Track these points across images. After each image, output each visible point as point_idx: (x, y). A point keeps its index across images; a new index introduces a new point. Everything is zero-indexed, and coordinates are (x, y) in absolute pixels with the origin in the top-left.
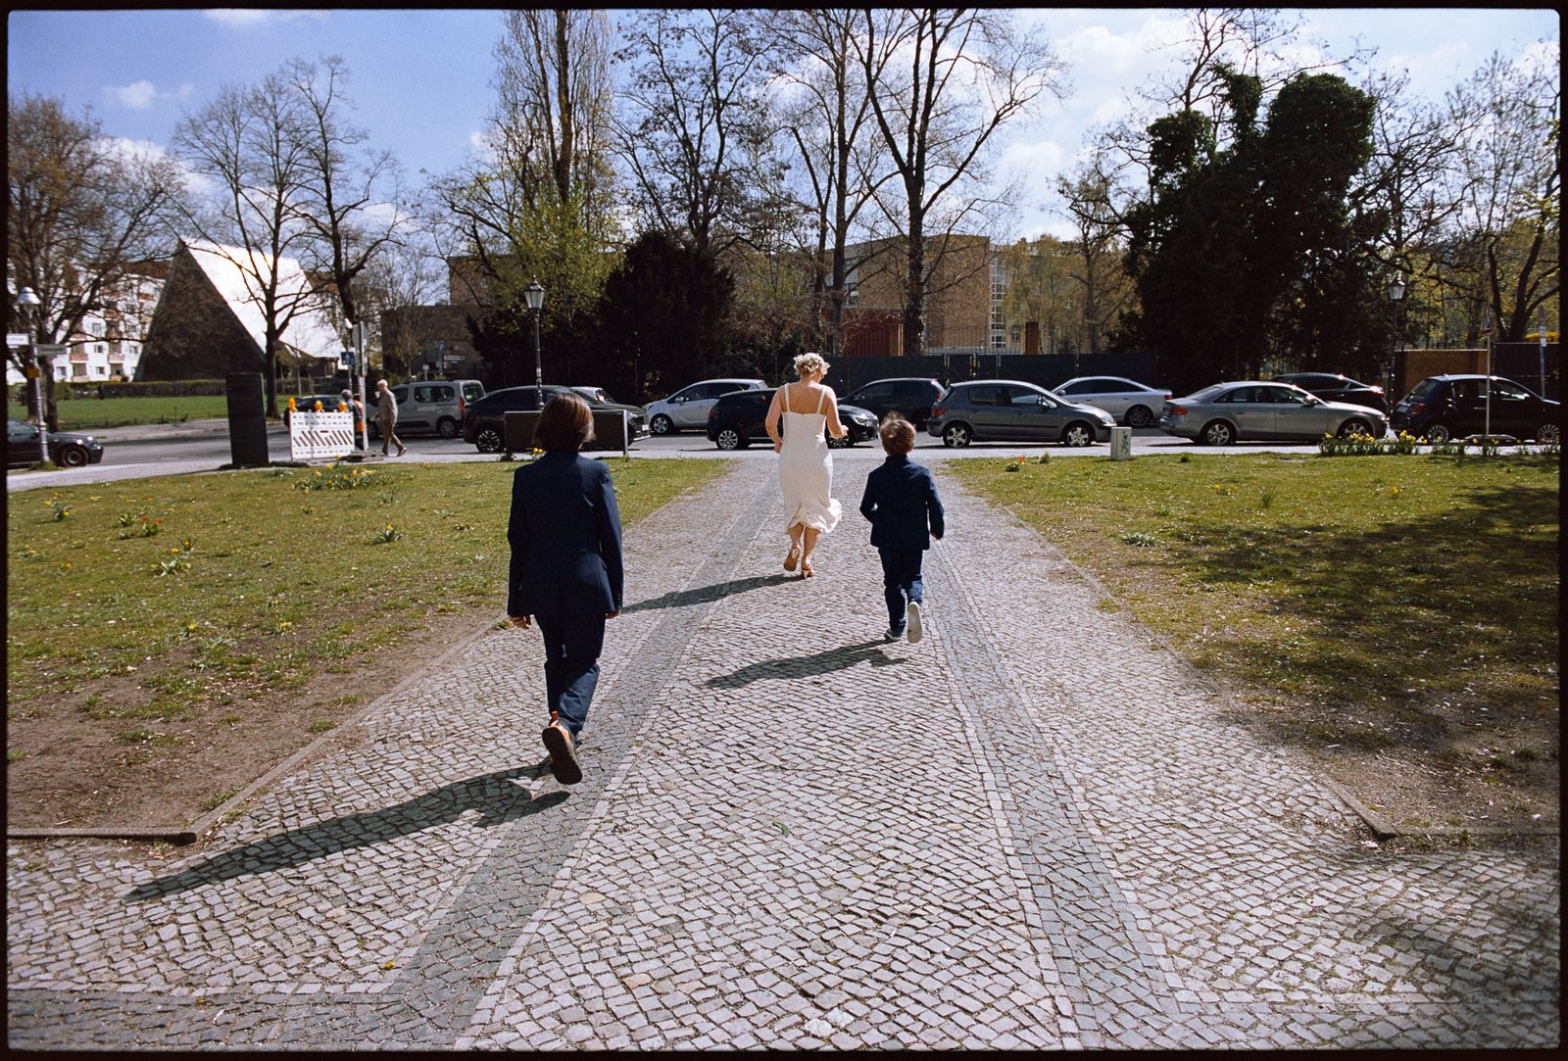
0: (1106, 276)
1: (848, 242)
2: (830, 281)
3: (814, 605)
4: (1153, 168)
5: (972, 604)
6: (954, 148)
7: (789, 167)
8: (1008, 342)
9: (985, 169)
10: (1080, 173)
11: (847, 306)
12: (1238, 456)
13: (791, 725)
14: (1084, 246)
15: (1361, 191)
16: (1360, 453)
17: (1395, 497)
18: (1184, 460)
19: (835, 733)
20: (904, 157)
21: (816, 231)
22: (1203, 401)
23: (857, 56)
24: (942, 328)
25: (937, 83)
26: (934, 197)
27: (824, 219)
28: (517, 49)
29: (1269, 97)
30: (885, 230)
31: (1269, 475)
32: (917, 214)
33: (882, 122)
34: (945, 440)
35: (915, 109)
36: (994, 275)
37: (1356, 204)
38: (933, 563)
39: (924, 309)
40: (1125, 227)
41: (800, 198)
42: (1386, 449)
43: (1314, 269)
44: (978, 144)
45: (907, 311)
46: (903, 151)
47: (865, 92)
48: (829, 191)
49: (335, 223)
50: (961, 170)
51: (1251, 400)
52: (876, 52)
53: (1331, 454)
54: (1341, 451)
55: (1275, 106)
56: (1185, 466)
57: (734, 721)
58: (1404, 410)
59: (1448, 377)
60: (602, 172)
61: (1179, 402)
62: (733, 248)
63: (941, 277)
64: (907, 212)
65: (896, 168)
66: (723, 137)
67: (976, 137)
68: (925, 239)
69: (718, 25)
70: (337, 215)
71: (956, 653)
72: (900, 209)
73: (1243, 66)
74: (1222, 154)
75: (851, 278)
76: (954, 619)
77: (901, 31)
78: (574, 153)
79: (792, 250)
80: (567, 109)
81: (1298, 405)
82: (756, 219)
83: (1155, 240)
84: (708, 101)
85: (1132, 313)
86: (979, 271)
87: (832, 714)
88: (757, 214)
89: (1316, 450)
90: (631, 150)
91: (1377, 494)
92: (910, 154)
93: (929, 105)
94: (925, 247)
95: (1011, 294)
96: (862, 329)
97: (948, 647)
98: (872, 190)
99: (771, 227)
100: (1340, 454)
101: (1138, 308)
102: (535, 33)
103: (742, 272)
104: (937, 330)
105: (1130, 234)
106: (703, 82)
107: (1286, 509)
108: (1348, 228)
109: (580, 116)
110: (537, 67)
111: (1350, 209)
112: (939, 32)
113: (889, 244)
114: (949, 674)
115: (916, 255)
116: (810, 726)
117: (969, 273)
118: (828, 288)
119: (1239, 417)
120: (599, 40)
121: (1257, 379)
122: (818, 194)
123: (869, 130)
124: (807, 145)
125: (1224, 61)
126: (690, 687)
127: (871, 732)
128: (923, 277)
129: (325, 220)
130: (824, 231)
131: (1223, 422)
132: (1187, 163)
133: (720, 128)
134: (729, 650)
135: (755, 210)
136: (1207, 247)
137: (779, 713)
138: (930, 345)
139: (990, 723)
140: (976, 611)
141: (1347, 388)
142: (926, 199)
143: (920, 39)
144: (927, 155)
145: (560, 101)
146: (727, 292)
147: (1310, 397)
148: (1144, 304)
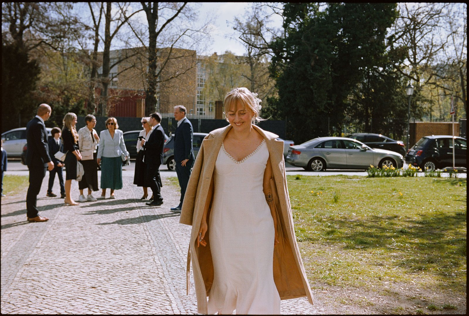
0: (261, 76)
1: (112, 49)
2: (100, 71)
3: (91, 251)
4: (285, 18)
5: (178, 249)
8: (206, 111)
9: (192, 12)
10: (247, 17)
11: (110, 87)
12: (326, 177)
13: (79, 307)
14: (249, 59)
15: (393, 36)
16: (388, 176)
17: (401, 198)
18: (298, 178)
19: (103, 309)
21: (93, 42)
22: (310, 147)
24: (168, 102)
26: (164, 26)
27: (97, 34)
30: (135, 43)
31: (339, 187)
32: (153, 35)
34: (168, 166)
36: (198, 73)
37: (390, 43)
38: (159, 229)
39: (157, 90)
40: (271, 50)
41: (82, 21)
42: (401, 174)
43: (369, 78)
45: (147, 92)
48: (100, 18)
50: (179, 11)
51: (334, 147)
53: (373, 176)
54: (378, 174)
56: (298, 181)
57: (47, 306)
58: (412, 154)
59: (434, 137)
61: (296, 147)
62: (39, 48)
63: (167, 72)
64: (147, 34)
68: (158, 50)
71: (169, 271)
72: (143, 31)
74: (321, 14)
75: (114, 70)
76: (169, 256)
79: (77, 51)
81: (358, 150)
82: (55, 31)
83: (286, 59)
85: (273, 98)
86: (189, 71)
87: (103, 300)
88: (55, 28)
89: (366, 174)
91: (393, 196)
94: (158, 54)
95: (208, 85)
96: (120, 101)
97: (165, 269)
98: (127, 19)
99: (64, 37)
100: (378, 176)
101: (277, 96)
103: (44, 62)
104: (165, 103)
105: (273, 54)
107: (346, 203)
108: (386, 56)
111: (387, 47)
113: (137, 51)
114: (165, 281)
115: (153, 59)
116: (90, 306)
117: (184, 71)
118: (99, 76)
119: (328, 156)
121: (340, 136)
122: (94, 19)
126: (21, 293)
127: (123, 308)
128: (157, 71)
130: (97, 41)
131: (319, 159)
132: (303, 17)
134: (43, 274)
135: (54, 26)
136: (313, 63)
137: (73, 302)
139: (184, 301)
140: (180, 252)
141: (385, 141)
146: (36, 74)
147: (364, 145)
148: (280, 93)
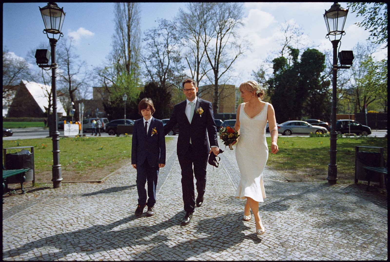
1: (199, 86)
4: (274, 69)
6: (226, 63)
7: (185, 68)
9: (234, 69)
10: (258, 70)
12: (291, 137)
15: (324, 76)
16: (318, 137)
20: (214, 65)
22: (285, 125)
23: (202, 40)
25: (222, 47)
26: (221, 75)
28: (118, 36)
29: (301, 53)
30: (209, 83)
31: (296, 141)
32: (217, 80)
33: (208, 57)
35: (216, 54)
36: (236, 95)
37: (322, 79)
39: (218, 103)
40: (268, 84)
41: (188, 75)
42: (325, 136)
43: (313, 95)
44: (232, 63)
45: (214, 104)
46: (213, 64)
47: (204, 49)
48: (195, 73)
49: (70, 78)
50: (228, 69)
51: (295, 125)
52: (207, 39)
53: (312, 137)
55: (302, 56)
59: (341, 120)
60: (138, 67)
61: (279, 125)
62: (171, 87)
63: (222, 95)
64: (214, 79)
65: (212, 68)
66: (169, 60)
67: (231, 61)
68: (219, 85)
69: (168, 33)
70: (71, 76)
72: (212, 78)
73: (295, 47)
74: (290, 67)
75: (200, 95)
77: (213, 34)
78: (131, 62)
80: (130, 52)
81: (306, 126)
82: (177, 80)
83: (274, 87)
84: (165, 51)
86: (232, 94)
89: (308, 136)
90: (145, 62)
92: (215, 65)
93: (220, 53)
94: (219, 87)
95: (240, 100)
98: (205, 73)
99: (180, 82)
100: (314, 137)
102: (122, 33)
103: (173, 93)
104: (222, 108)
105: (269, 86)
106: (164, 47)
108: (320, 85)
109: (133, 53)
110: (122, 41)
111: (321, 81)
112: (222, 36)
113: (210, 86)
115: (216, 90)
117: (229, 94)
119: (292, 129)
120: (138, 35)
122: (192, 74)
123: (205, 59)
124: (189, 62)
125: (290, 45)
128: (218, 95)
129: (67, 77)
131: (289, 130)
132: (282, 69)
133: (168, 58)
135: (177, 78)
136: (286, 89)
138: (220, 112)
141: (320, 123)
142: (219, 76)
143: (218, 37)
144: (219, 65)
145: (128, 50)
146: (170, 98)
147: (309, 124)
